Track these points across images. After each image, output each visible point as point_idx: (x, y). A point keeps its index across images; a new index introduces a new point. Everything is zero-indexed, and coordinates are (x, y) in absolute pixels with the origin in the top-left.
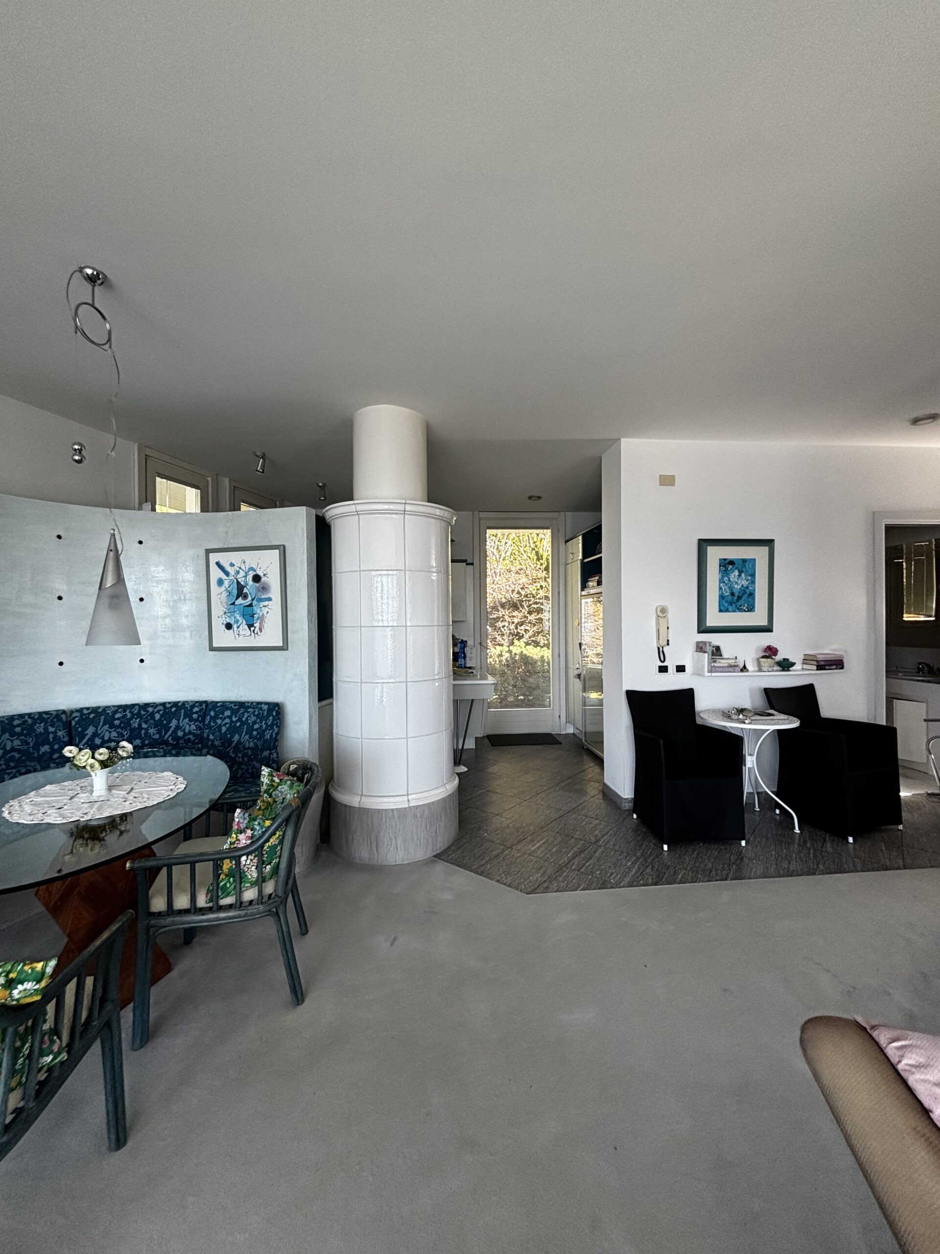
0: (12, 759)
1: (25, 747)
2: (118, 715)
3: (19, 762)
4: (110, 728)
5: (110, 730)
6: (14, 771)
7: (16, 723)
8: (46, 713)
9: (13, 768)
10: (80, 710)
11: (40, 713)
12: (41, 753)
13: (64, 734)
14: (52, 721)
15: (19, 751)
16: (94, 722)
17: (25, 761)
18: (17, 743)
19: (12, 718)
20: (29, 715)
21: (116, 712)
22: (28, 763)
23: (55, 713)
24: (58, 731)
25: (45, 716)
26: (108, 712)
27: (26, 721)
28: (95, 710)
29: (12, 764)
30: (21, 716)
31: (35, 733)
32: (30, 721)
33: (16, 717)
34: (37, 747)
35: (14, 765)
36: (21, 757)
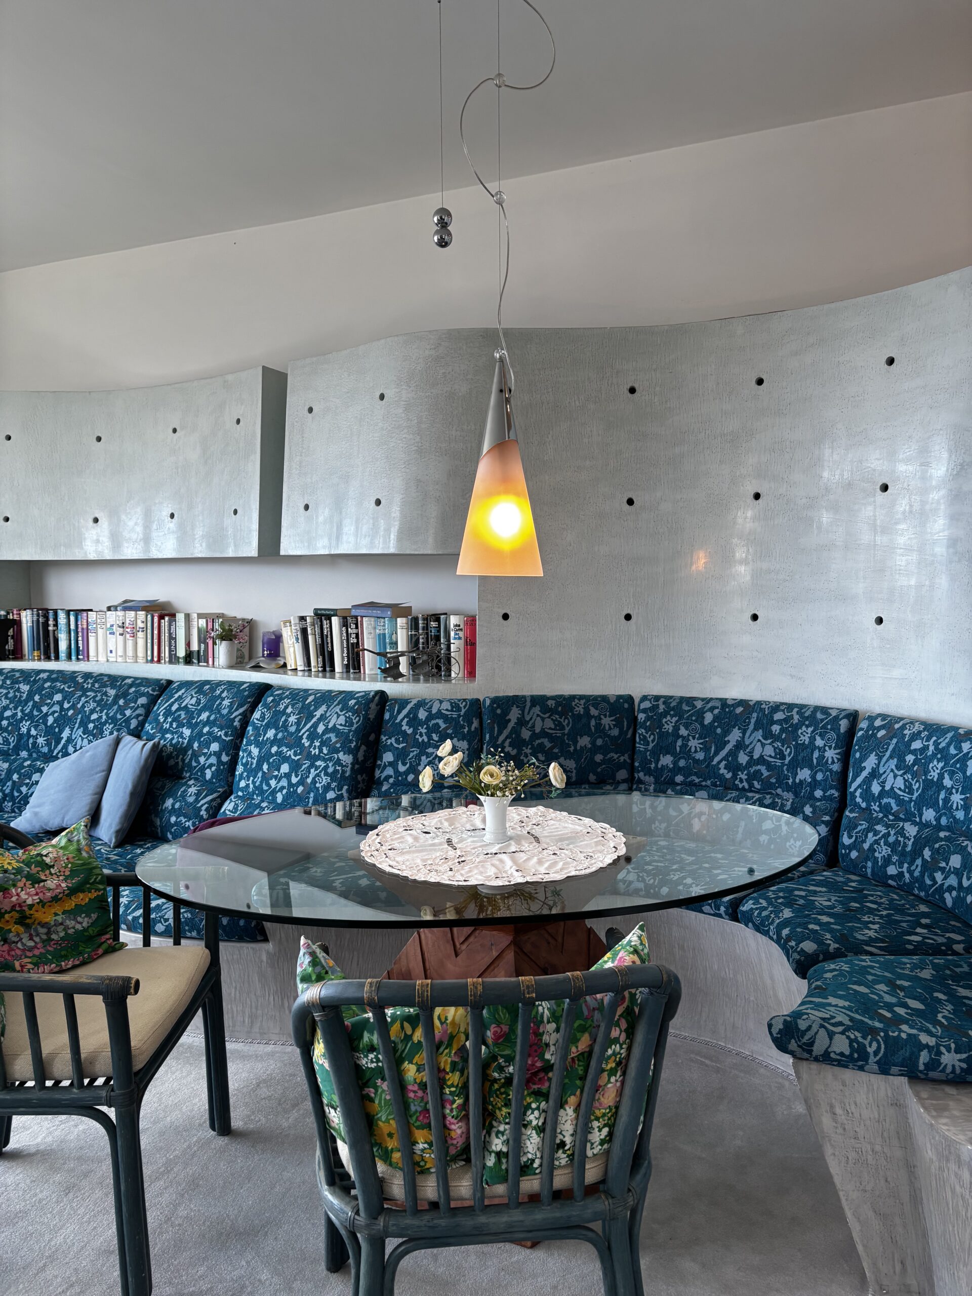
0: (757, 775)
1: (779, 762)
2: (917, 745)
3: (767, 787)
4: (898, 767)
5: (896, 771)
6: (757, 796)
7: (778, 716)
8: (825, 710)
9: (758, 792)
10: (871, 719)
11: (817, 708)
12: (797, 781)
13: (835, 756)
14: (824, 727)
15: (769, 766)
16: (879, 747)
17: (772, 786)
18: (769, 751)
19: (776, 707)
20: (801, 707)
21: (915, 736)
22: (779, 791)
23: (834, 713)
24: (827, 748)
25: (819, 716)
26: (905, 732)
27: (792, 717)
28: (889, 721)
29: (757, 785)
30: (790, 707)
31: (797, 743)
32: (796, 718)
33: (782, 708)
34: (795, 765)
35: (759, 787)
36: (770, 777)
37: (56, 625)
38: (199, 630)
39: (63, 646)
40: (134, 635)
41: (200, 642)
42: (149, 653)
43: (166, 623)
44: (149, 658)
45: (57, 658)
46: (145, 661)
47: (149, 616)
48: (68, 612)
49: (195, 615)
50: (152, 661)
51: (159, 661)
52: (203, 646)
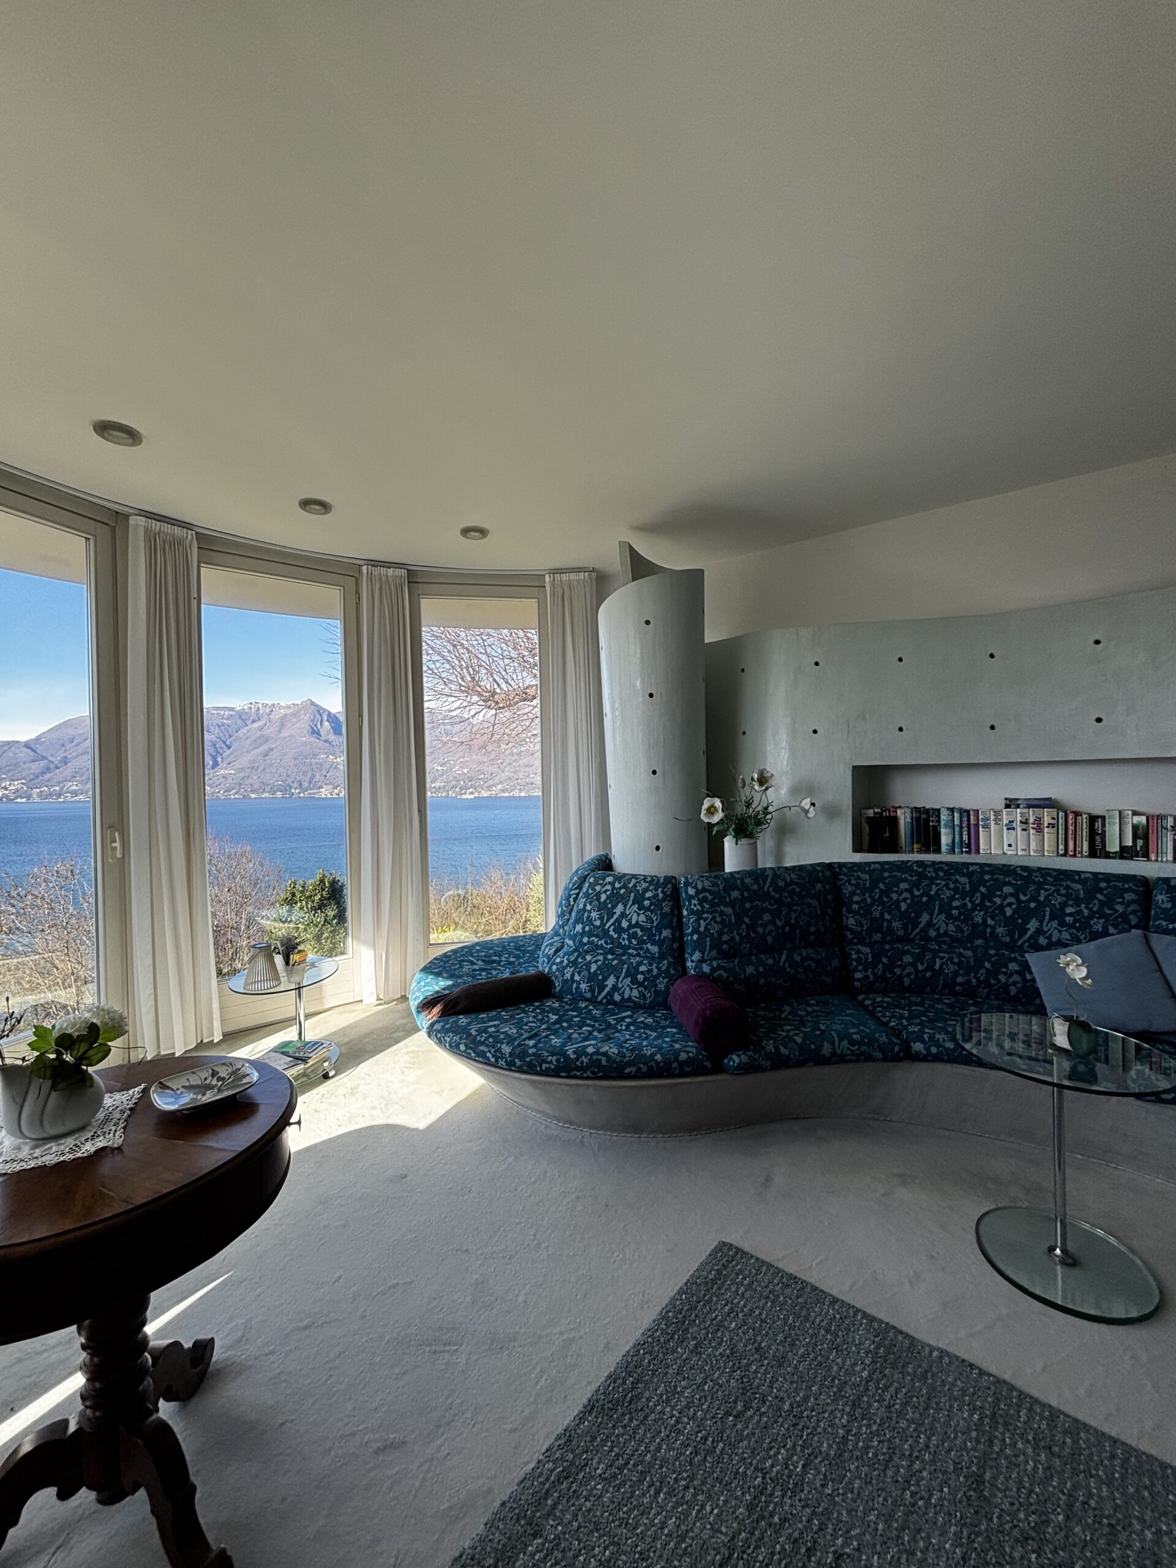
37: (939, 821)
38: (1135, 828)
39: (945, 840)
40: (1039, 829)
41: (1135, 837)
42: (1061, 847)
43: (1085, 820)
44: (1061, 852)
45: (938, 850)
46: (1055, 854)
47: (1061, 814)
48: (952, 810)
49: (1130, 813)
50: (1065, 854)
51: (1074, 856)
52: (1140, 843)
